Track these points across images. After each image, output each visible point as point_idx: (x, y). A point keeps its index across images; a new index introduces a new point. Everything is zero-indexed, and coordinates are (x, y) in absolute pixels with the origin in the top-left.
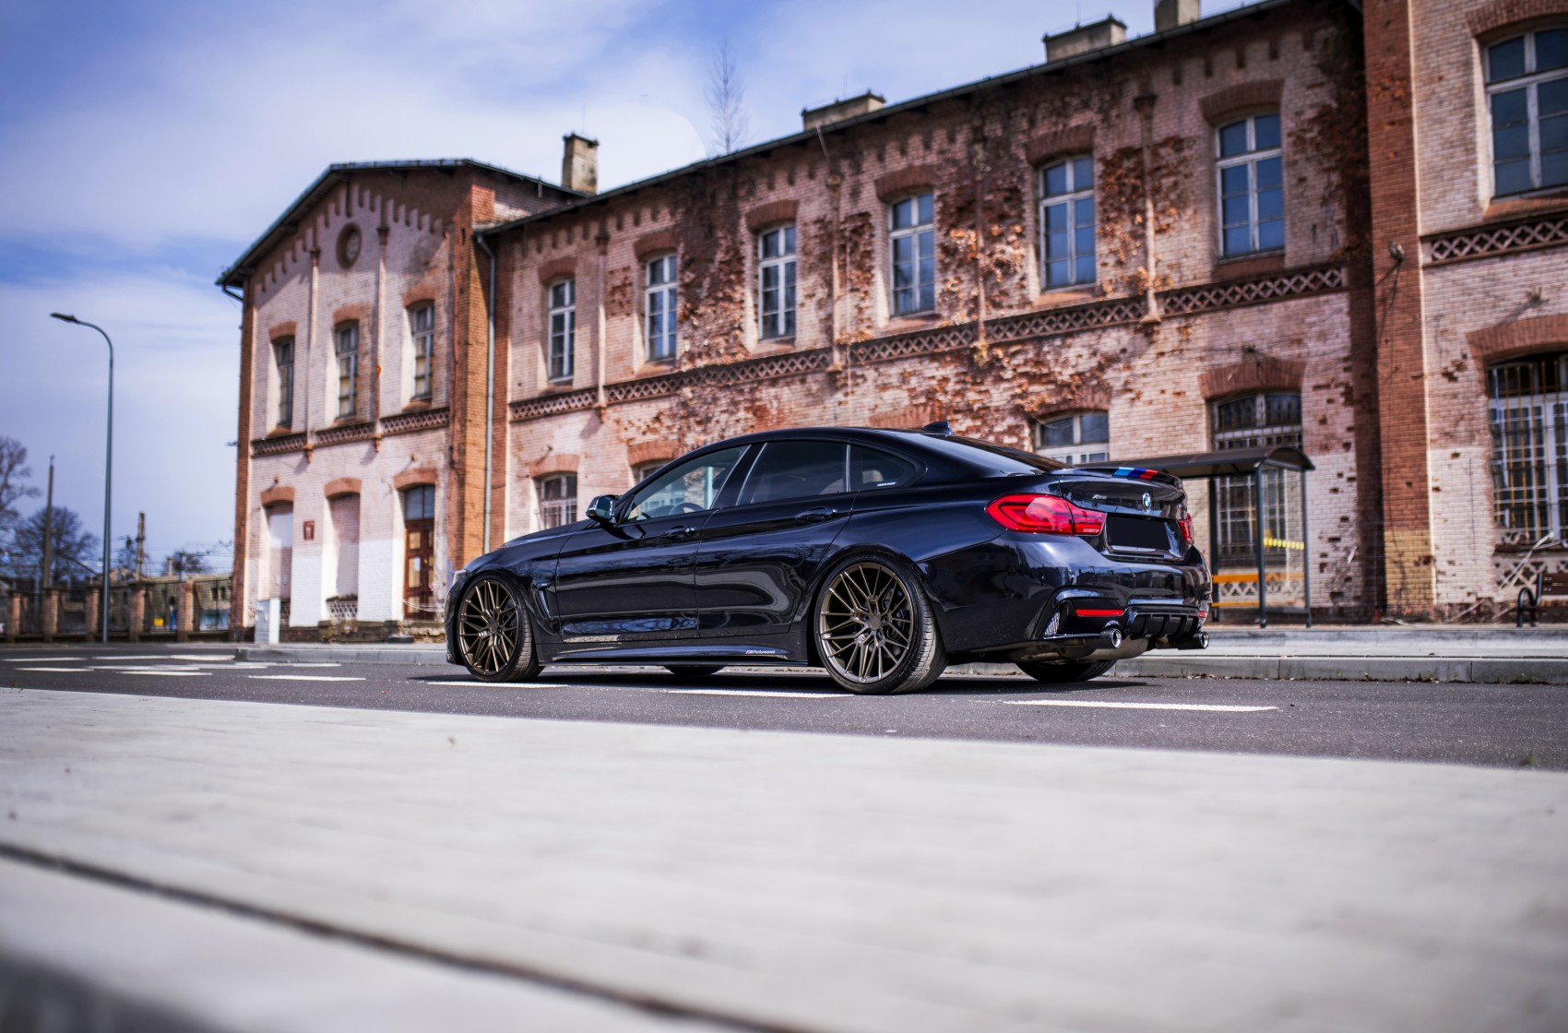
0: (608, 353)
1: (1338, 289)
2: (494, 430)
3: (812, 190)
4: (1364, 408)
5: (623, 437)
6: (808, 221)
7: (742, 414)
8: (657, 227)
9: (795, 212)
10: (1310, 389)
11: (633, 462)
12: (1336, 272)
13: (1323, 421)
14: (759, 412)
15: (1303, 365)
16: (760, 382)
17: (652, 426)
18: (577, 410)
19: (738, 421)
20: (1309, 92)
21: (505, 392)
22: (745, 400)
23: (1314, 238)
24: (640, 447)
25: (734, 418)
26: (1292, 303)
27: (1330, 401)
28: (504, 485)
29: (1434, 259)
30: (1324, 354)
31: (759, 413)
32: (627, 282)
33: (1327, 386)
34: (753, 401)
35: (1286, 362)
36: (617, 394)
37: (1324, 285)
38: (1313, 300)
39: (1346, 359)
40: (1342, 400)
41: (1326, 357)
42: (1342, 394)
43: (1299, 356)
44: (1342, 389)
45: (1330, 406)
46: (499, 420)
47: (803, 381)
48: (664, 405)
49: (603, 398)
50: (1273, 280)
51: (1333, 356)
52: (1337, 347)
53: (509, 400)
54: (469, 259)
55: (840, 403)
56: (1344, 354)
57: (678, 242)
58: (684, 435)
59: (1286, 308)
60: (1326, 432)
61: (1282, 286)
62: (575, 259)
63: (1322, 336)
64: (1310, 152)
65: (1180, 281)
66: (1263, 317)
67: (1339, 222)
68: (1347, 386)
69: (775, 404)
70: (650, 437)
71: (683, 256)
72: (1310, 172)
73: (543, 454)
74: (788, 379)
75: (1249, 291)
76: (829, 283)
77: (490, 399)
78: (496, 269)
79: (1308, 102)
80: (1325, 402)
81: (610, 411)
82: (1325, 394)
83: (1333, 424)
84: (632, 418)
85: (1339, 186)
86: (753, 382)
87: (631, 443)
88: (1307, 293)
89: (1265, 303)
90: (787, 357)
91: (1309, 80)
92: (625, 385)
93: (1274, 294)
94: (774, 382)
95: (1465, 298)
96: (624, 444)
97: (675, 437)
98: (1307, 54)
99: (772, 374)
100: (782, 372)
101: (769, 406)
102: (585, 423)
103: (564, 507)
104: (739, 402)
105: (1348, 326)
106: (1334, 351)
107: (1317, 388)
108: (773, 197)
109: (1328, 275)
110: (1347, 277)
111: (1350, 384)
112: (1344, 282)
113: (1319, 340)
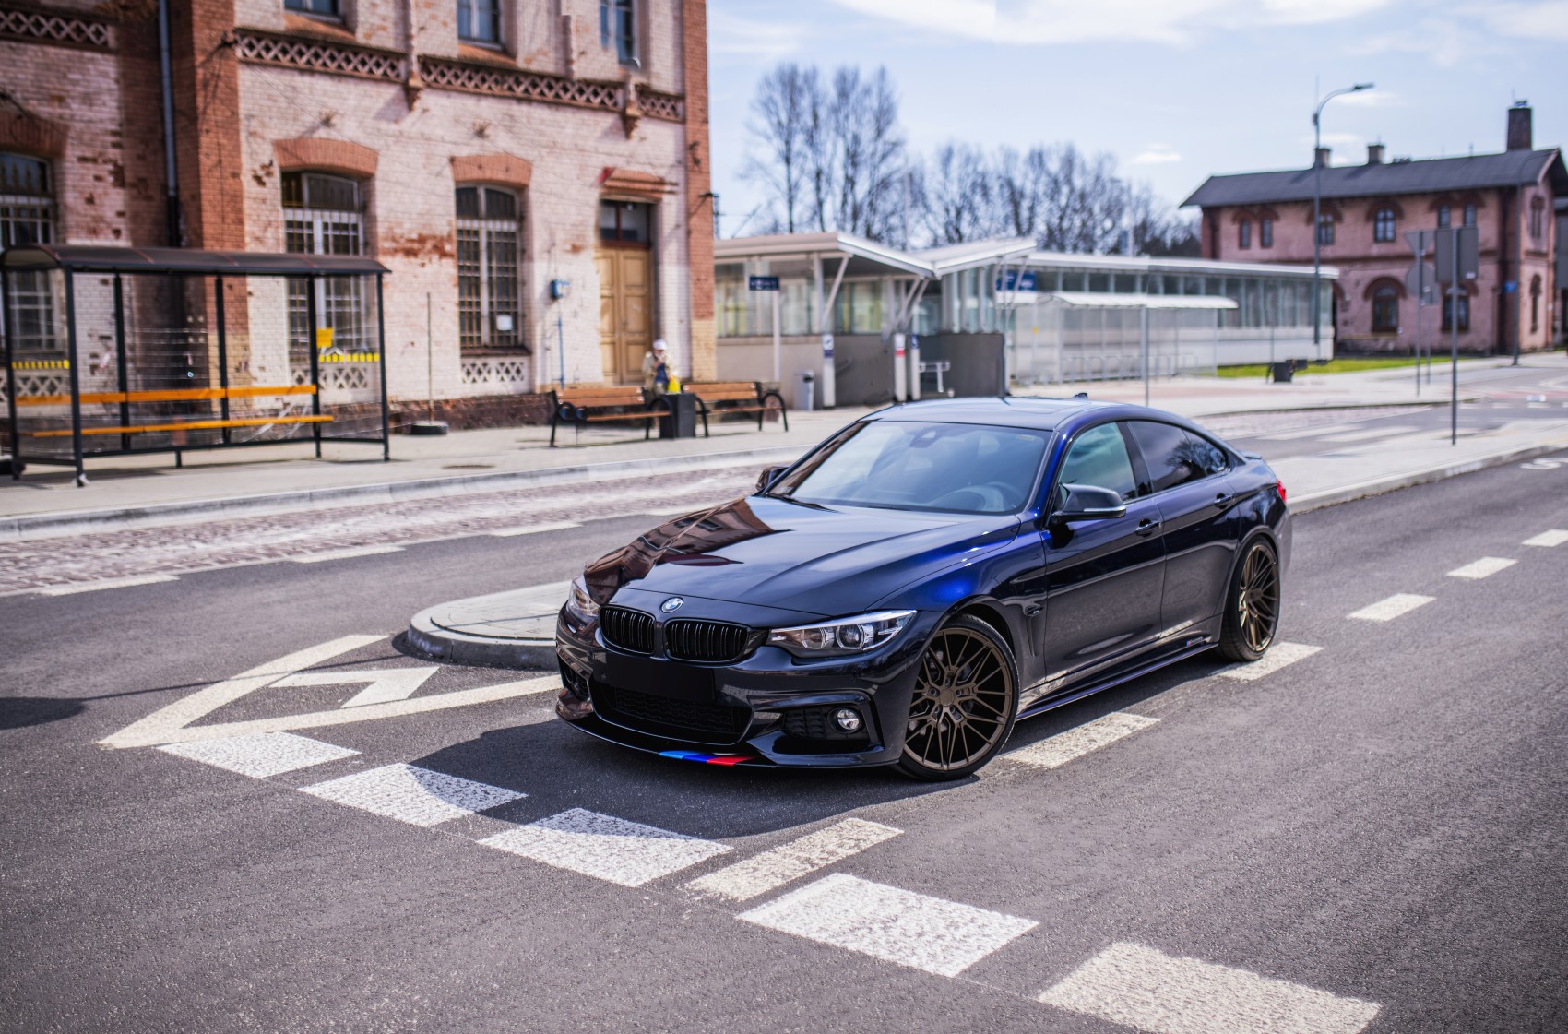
1: (104, 49)
4: (140, 193)
10: (75, 159)
12: (101, 29)
13: (90, 201)
15: (67, 128)
26: (52, 50)
27: (98, 178)
29: (245, 55)
30: (91, 121)
33: (94, 161)
35: (46, 121)
37: (88, 40)
38: (77, 53)
39: (114, 133)
40: (111, 179)
41: (92, 125)
42: (111, 173)
43: (61, 117)
44: (110, 167)
45: (97, 183)
50: (27, 15)
51: (100, 126)
52: (105, 116)
56: (113, 127)
59: (44, 53)
60: (93, 213)
61: (39, 25)
63: (88, 99)
66: (15, 57)
68: (115, 164)
75: (18, 22)
80: (91, 178)
82: (91, 170)
83: (103, 205)
88: (68, 42)
89: (18, 40)
93: (28, 32)
95: (271, 103)
105: (116, 94)
106: (101, 121)
107: (83, 159)
109: (93, 28)
110: (118, 38)
111: (120, 163)
112: (112, 43)
113: (84, 103)
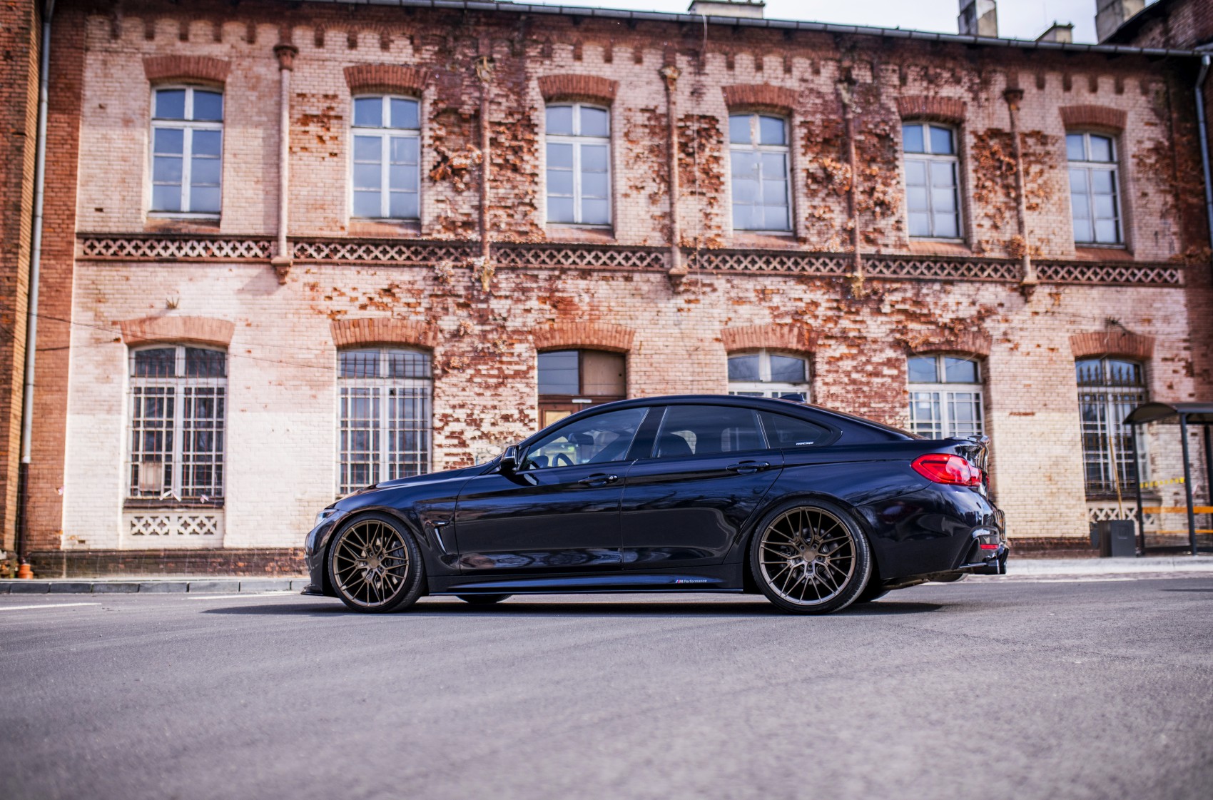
0: (294, 197)
1: (1176, 285)
2: (44, 266)
3: (636, 75)
4: (1204, 380)
5: (322, 308)
6: (632, 106)
7: (534, 304)
8: (387, 58)
9: (613, 93)
10: (1159, 360)
11: (342, 341)
12: (1174, 272)
13: (1170, 387)
14: (563, 305)
15: (1153, 340)
16: (564, 271)
17: (377, 299)
18: (227, 261)
19: (528, 311)
20: (1146, 128)
21: (72, 216)
22: (539, 288)
23: (1157, 242)
24: (356, 324)
25: (521, 306)
26: (1142, 290)
27: (1175, 372)
28: (68, 347)
30: (1169, 334)
31: (561, 306)
32: (332, 113)
33: (1172, 360)
34: (553, 291)
35: (1140, 336)
36: (311, 251)
37: (1166, 281)
38: (1158, 290)
39: (1185, 341)
40: (1184, 372)
41: (1170, 336)
42: (1184, 367)
43: (1150, 333)
44: (1183, 363)
45: (1175, 375)
46: (54, 254)
47: (628, 279)
48: (402, 277)
49: (286, 252)
50: (1127, 269)
51: (1176, 336)
52: (1179, 330)
53: (77, 228)
54: (28, 14)
55: (680, 310)
56: (1185, 337)
57: (428, 86)
58: (435, 318)
59: (1138, 293)
60: (1172, 395)
61: (1134, 275)
62: (228, 64)
63: (1167, 319)
64: (1151, 175)
65: (1049, 253)
66: (1119, 296)
67: (1175, 234)
68: (1187, 362)
69: (586, 298)
70: (372, 313)
71: (435, 103)
72: (1151, 189)
73: (153, 312)
74: (608, 272)
75: (1121, 274)
76: (667, 180)
77: (39, 221)
78: (52, 40)
79: (1146, 135)
80: (1171, 372)
81: (295, 271)
82: (1170, 366)
83: (1178, 390)
84: (339, 285)
85: (1173, 206)
86: (553, 269)
87: (338, 317)
88: (1153, 284)
89: (1121, 286)
90: (605, 249)
91: (1146, 118)
92: (328, 242)
93: (1127, 280)
94: (585, 274)
96: (325, 316)
97: (422, 318)
98: (1143, 98)
99: (582, 265)
100: (597, 265)
101: (576, 300)
102: (247, 281)
103: (180, 390)
104: (531, 289)
105: (1185, 314)
106: (1176, 333)
107: (1165, 360)
108: (578, 69)
109: (1168, 272)
110: (1185, 277)
111: (1190, 360)
112: (1181, 281)
113: (1164, 322)
